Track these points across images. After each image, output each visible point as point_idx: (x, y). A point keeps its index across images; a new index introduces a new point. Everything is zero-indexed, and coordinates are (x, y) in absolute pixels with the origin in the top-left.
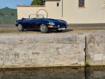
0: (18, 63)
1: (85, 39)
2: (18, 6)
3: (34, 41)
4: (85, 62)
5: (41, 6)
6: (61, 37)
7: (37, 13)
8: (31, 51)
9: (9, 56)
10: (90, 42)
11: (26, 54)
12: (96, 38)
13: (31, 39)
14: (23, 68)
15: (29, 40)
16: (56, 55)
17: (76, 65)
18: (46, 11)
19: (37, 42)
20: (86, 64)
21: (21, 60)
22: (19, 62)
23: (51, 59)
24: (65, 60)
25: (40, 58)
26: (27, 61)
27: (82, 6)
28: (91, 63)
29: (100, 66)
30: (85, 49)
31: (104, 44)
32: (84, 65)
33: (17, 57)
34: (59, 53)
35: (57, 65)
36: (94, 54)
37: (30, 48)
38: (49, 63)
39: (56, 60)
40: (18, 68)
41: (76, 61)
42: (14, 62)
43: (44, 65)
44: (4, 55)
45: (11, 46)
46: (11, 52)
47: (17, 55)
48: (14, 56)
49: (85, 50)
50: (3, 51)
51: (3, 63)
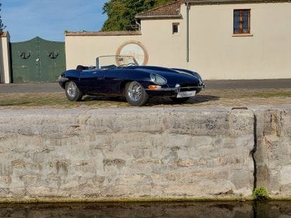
0: (65, 189)
1: (253, 121)
2: (68, 34)
3: (108, 126)
4: (255, 187)
5: (130, 32)
6: (183, 117)
7: (119, 50)
8: (100, 157)
9: (41, 168)
10: (268, 130)
11: (86, 164)
12: (286, 119)
13: (101, 123)
14: (79, 202)
15: (94, 125)
16: (171, 167)
17: (228, 197)
18: (142, 47)
19: (118, 130)
20: (257, 194)
21: (74, 179)
22: (67, 185)
23: (157, 179)
24: (197, 182)
25: (127, 174)
26: (90, 182)
27: (242, 32)
28: (272, 191)
30: (253, 152)
32: (252, 198)
33: (61, 171)
34: (179, 163)
35: (175, 195)
36: (280, 167)
37: (98, 148)
38: (150, 190)
39: (171, 182)
40: (66, 203)
41: (228, 185)
42: (54, 184)
43: (136, 196)
44: (28, 167)
45: (48, 142)
46: (48, 158)
47: (62, 166)
48: (54, 168)
49: (255, 154)
50: (25, 156)
51: (26, 187)
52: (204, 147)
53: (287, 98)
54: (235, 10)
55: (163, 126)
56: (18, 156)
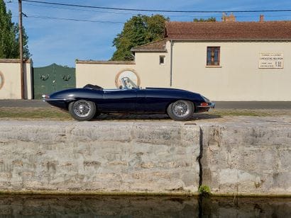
0: (54, 184)
1: (199, 134)
2: (78, 62)
3: (88, 136)
4: (200, 185)
6: (146, 130)
8: (81, 159)
9: (35, 167)
10: (212, 142)
11: (70, 164)
12: (224, 133)
13: (82, 133)
14: (64, 195)
15: (77, 135)
16: (136, 168)
17: (180, 192)
19: (95, 139)
20: (201, 191)
21: (61, 176)
22: (55, 181)
23: (124, 177)
24: (156, 180)
25: (101, 173)
26: (73, 179)
27: (213, 64)
28: (213, 189)
29: (233, 197)
30: (199, 158)
31: (241, 147)
32: (197, 194)
33: (51, 169)
34: (142, 165)
35: (138, 190)
36: (219, 170)
37: (80, 152)
38: (119, 186)
39: (136, 180)
40: (54, 195)
41: (179, 183)
42: (45, 180)
43: (109, 190)
44: (25, 165)
45: (41, 147)
46: (40, 159)
47: (51, 165)
48: (45, 167)
49: (201, 160)
50: (23, 157)
51: (23, 181)
52: (161, 153)
53: (235, 117)
54: (208, 47)
55: (130, 136)
56: (17, 157)
